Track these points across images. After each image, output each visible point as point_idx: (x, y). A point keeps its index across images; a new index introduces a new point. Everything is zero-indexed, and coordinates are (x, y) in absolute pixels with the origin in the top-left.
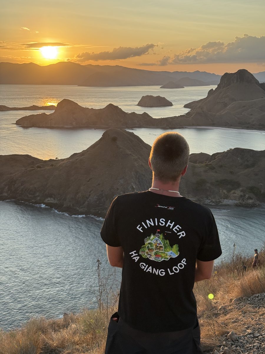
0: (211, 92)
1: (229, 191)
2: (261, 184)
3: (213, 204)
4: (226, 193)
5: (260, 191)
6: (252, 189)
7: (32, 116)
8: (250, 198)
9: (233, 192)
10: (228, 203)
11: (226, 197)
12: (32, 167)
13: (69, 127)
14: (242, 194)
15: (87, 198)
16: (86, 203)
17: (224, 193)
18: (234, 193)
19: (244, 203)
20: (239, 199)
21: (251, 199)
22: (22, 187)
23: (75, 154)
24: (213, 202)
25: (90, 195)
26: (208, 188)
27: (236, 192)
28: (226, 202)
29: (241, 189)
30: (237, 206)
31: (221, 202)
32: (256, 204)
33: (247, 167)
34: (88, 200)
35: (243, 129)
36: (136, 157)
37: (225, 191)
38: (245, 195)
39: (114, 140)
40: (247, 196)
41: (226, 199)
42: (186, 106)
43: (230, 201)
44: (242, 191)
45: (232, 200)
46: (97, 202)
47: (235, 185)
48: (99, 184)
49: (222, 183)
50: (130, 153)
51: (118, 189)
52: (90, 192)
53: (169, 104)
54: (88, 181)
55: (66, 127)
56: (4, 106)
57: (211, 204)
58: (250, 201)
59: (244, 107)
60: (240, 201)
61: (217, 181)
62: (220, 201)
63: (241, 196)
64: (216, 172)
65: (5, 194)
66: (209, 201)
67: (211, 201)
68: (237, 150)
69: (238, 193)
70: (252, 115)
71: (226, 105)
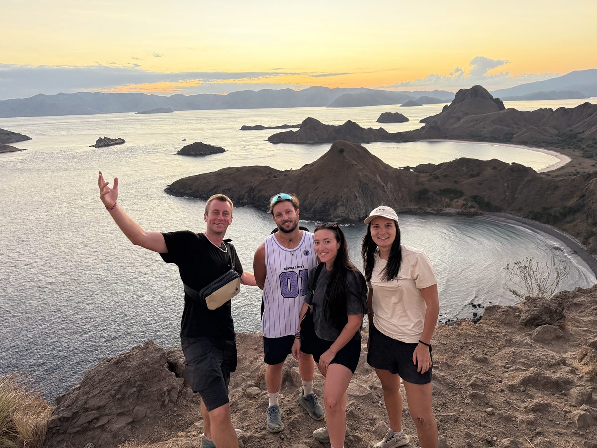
0: (446, 107)
1: (451, 199)
2: (485, 193)
3: (435, 212)
4: (448, 201)
5: (483, 200)
6: (474, 198)
7: (281, 133)
8: (472, 207)
9: (455, 200)
10: (450, 211)
11: (448, 206)
12: (269, 177)
13: (312, 142)
14: (464, 202)
15: (314, 205)
16: (313, 209)
17: (447, 202)
18: (456, 202)
19: (466, 211)
20: (461, 208)
21: (474, 207)
22: (260, 194)
23: (306, 165)
24: (435, 210)
25: (316, 202)
26: (430, 197)
27: (459, 200)
28: (447, 210)
29: (464, 198)
30: (459, 214)
31: (443, 211)
32: (477, 213)
33: (472, 176)
34: (314, 207)
35: (474, 141)
36: (361, 167)
37: (447, 200)
38: (467, 204)
39: (342, 151)
40: (469, 204)
41: (448, 207)
42: (422, 122)
43: (452, 209)
44: (464, 200)
45: (454, 208)
46: (323, 209)
47: (458, 193)
48: (325, 193)
49: (445, 192)
50: (355, 163)
51: (341, 197)
52: (317, 199)
53: (406, 120)
54: (316, 189)
55: (309, 142)
56: (261, 126)
57: (432, 211)
58: (472, 210)
59: (476, 120)
60: (462, 210)
61: (440, 190)
62: (441, 209)
63: (464, 204)
64: (440, 181)
65: (245, 200)
66: (431, 209)
67: (433, 209)
68: (462, 160)
69: (461, 201)
70: (484, 128)
71: (459, 119)
